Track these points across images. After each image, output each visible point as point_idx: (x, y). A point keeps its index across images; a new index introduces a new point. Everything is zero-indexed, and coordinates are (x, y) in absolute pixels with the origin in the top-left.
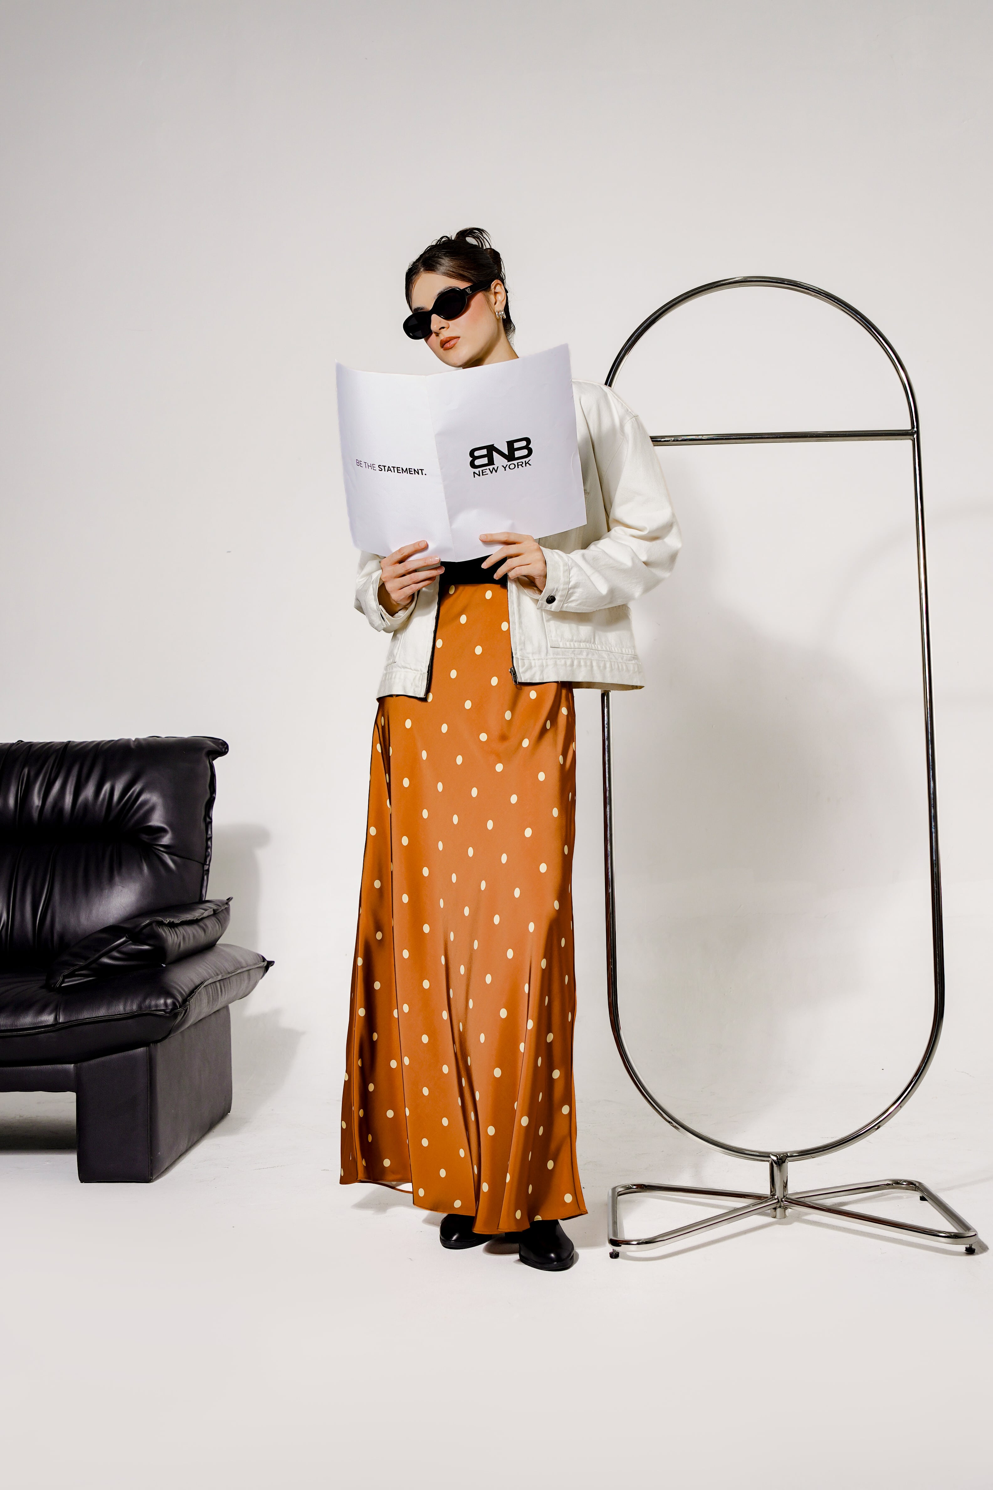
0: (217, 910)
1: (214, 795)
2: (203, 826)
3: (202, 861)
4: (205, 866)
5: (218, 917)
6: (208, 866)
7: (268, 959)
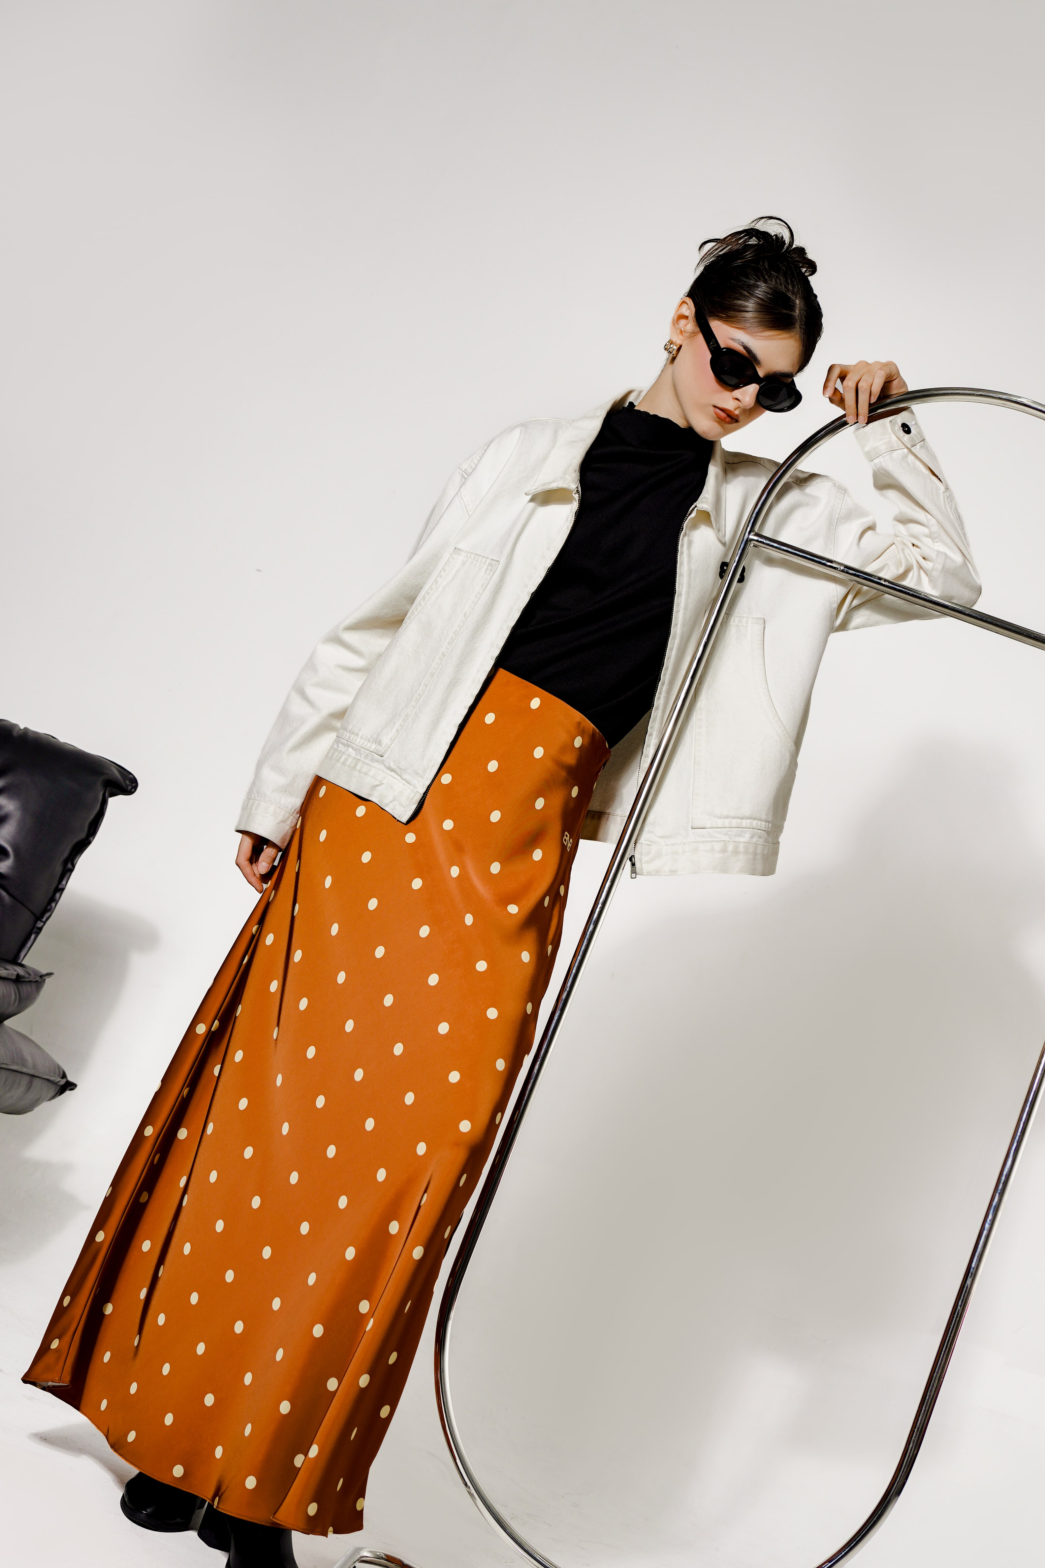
0: (24, 977)
1: (91, 839)
2: (59, 869)
3: (38, 913)
4: (39, 922)
5: (20, 989)
6: (42, 924)
7: (70, 1078)
